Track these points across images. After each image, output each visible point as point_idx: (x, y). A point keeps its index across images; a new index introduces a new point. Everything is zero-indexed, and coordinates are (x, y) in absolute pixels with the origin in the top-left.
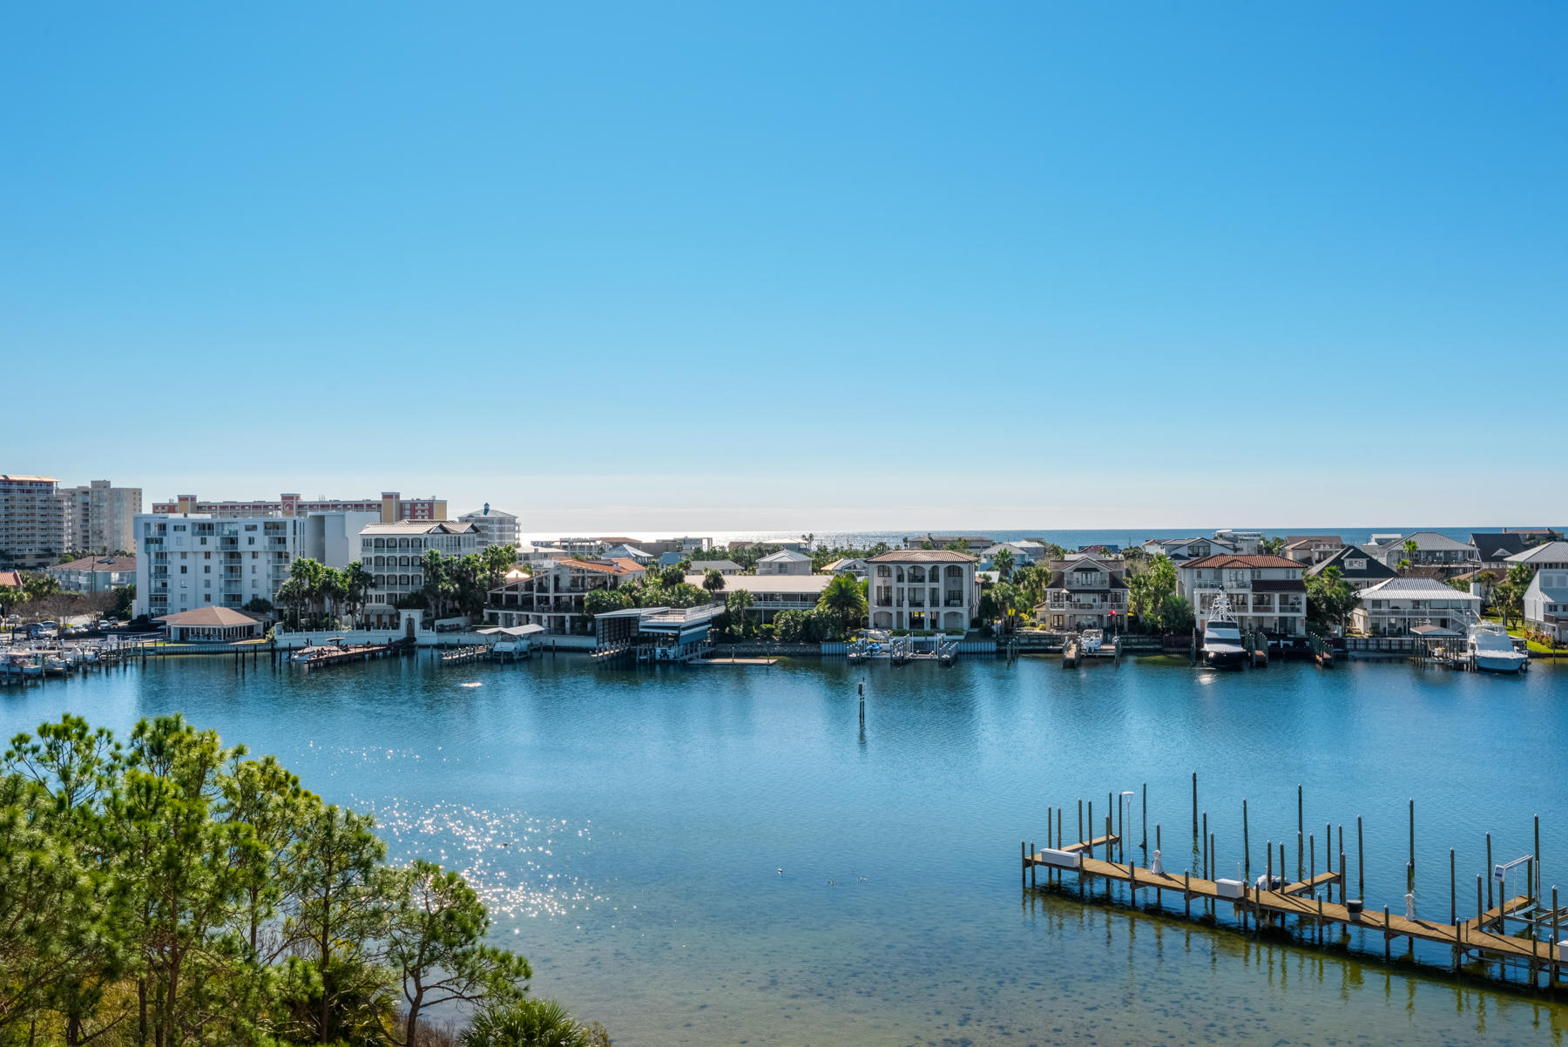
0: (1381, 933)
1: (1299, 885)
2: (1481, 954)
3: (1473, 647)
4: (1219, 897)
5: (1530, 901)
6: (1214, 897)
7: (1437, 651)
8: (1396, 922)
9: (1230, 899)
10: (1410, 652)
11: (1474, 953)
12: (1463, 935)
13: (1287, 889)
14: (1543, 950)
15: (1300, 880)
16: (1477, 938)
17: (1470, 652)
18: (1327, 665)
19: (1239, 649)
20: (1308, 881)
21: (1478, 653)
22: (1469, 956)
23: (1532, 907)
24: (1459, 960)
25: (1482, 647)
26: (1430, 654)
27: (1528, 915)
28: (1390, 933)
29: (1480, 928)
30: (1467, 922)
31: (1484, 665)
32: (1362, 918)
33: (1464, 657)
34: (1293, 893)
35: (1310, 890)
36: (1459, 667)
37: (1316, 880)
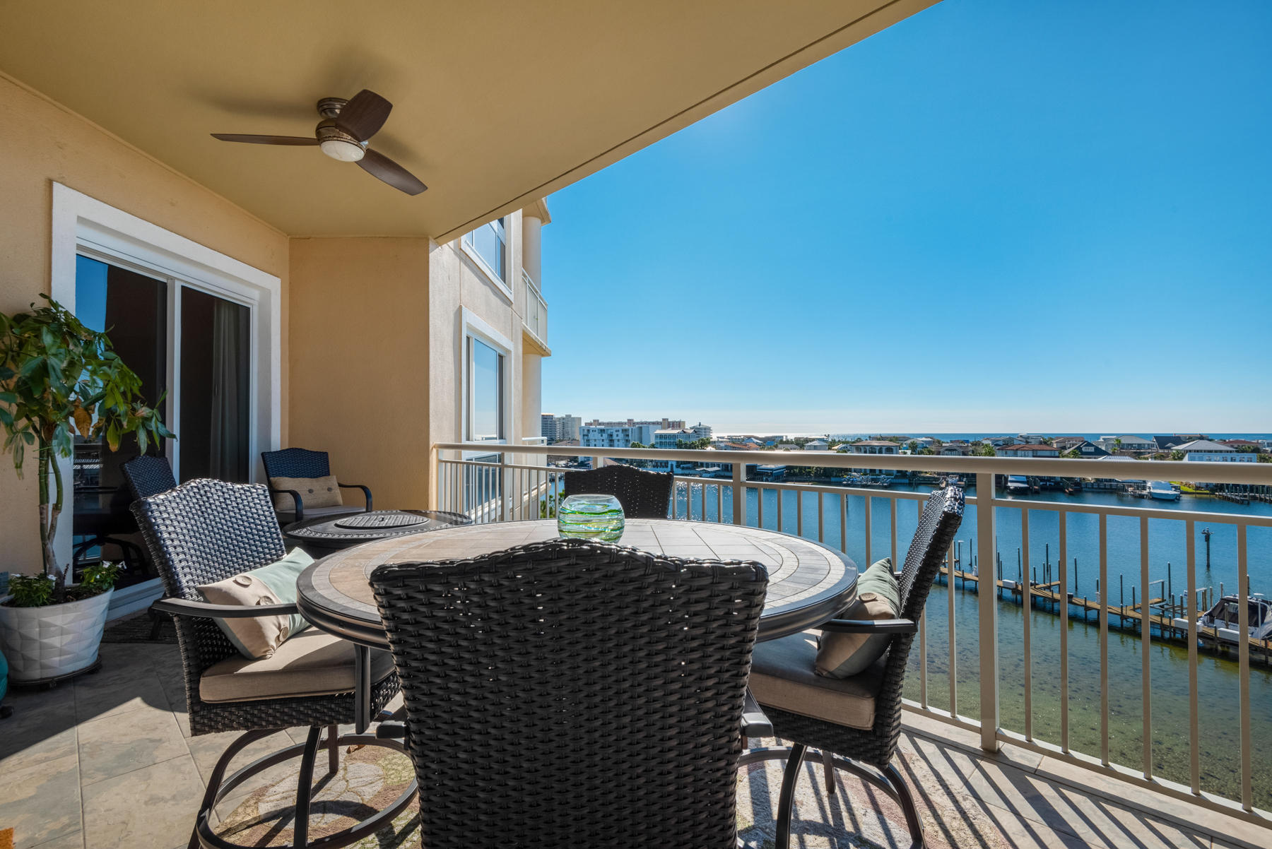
0: (1083, 608)
1: (1044, 585)
2: (1134, 621)
3: (1150, 488)
4: (1005, 588)
5: (1163, 601)
6: (1002, 587)
7: (1130, 489)
8: (1089, 604)
9: (1010, 589)
10: (1115, 489)
11: (1132, 620)
12: (1124, 612)
13: (1037, 587)
14: (1166, 621)
15: (1044, 583)
16: (1131, 614)
17: (1148, 490)
18: (1071, 493)
19: (1026, 486)
20: (1048, 584)
21: (1152, 491)
22: (1127, 621)
23: (1163, 603)
24: (1122, 622)
25: (1154, 488)
26: (1127, 491)
27: (1162, 607)
28: (1087, 608)
29: (1134, 609)
30: (1126, 606)
31: (1156, 497)
32: (1073, 601)
33: (1145, 492)
34: (1040, 588)
35: (1049, 588)
36: (1142, 497)
37: (1052, 584)
